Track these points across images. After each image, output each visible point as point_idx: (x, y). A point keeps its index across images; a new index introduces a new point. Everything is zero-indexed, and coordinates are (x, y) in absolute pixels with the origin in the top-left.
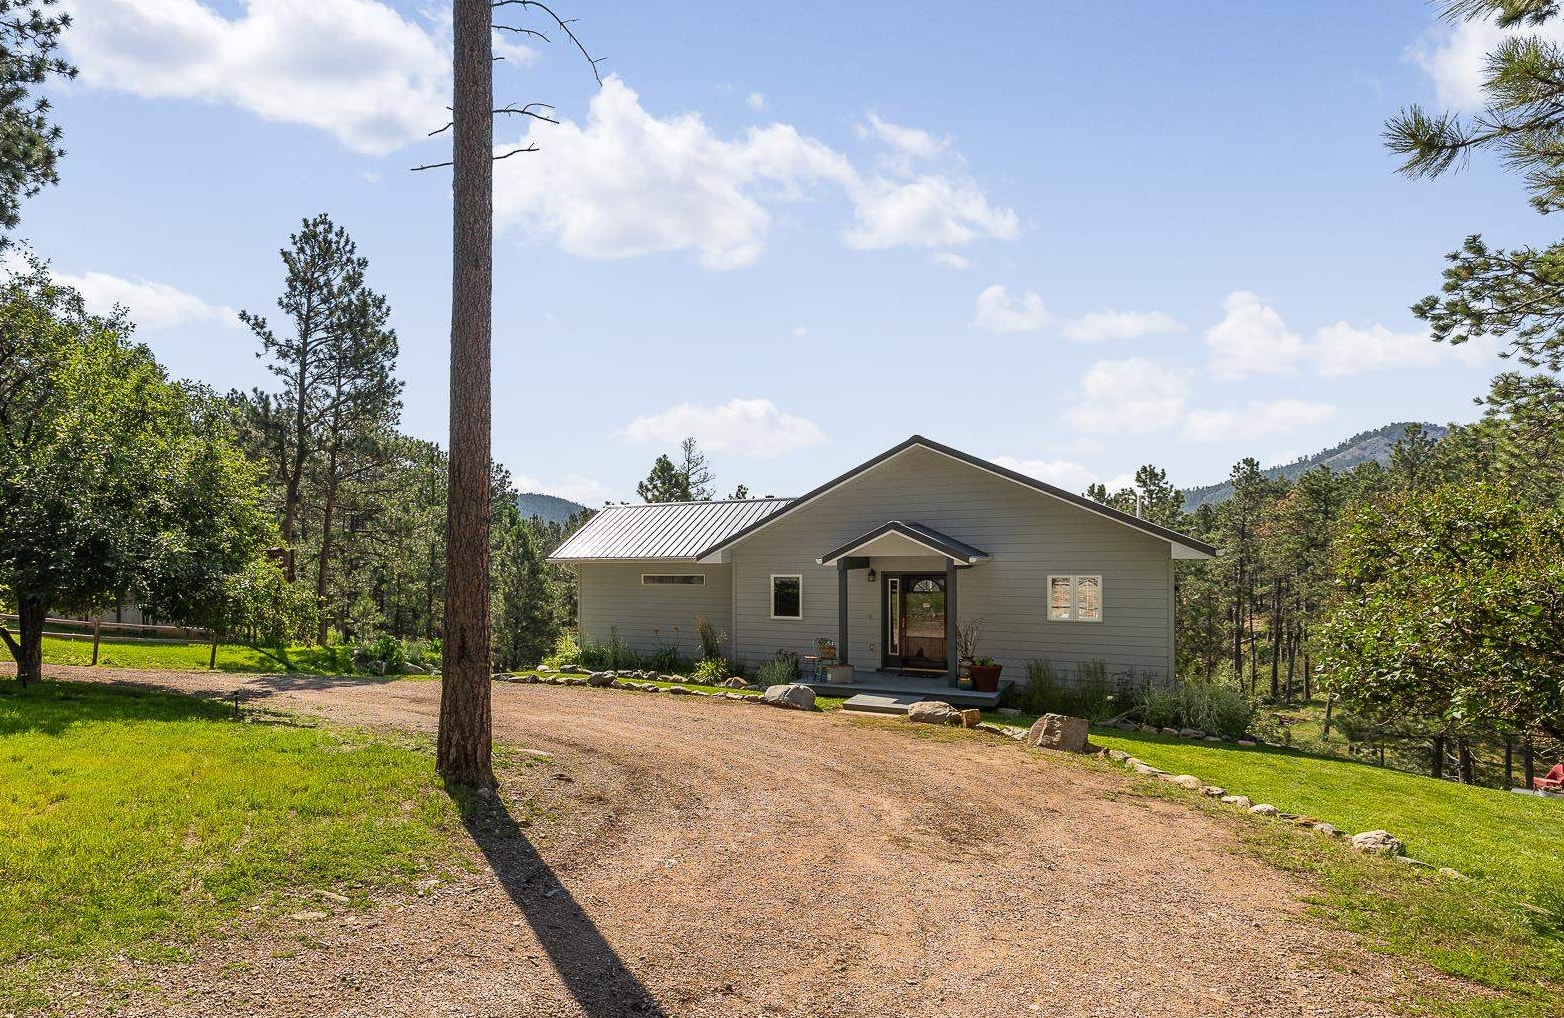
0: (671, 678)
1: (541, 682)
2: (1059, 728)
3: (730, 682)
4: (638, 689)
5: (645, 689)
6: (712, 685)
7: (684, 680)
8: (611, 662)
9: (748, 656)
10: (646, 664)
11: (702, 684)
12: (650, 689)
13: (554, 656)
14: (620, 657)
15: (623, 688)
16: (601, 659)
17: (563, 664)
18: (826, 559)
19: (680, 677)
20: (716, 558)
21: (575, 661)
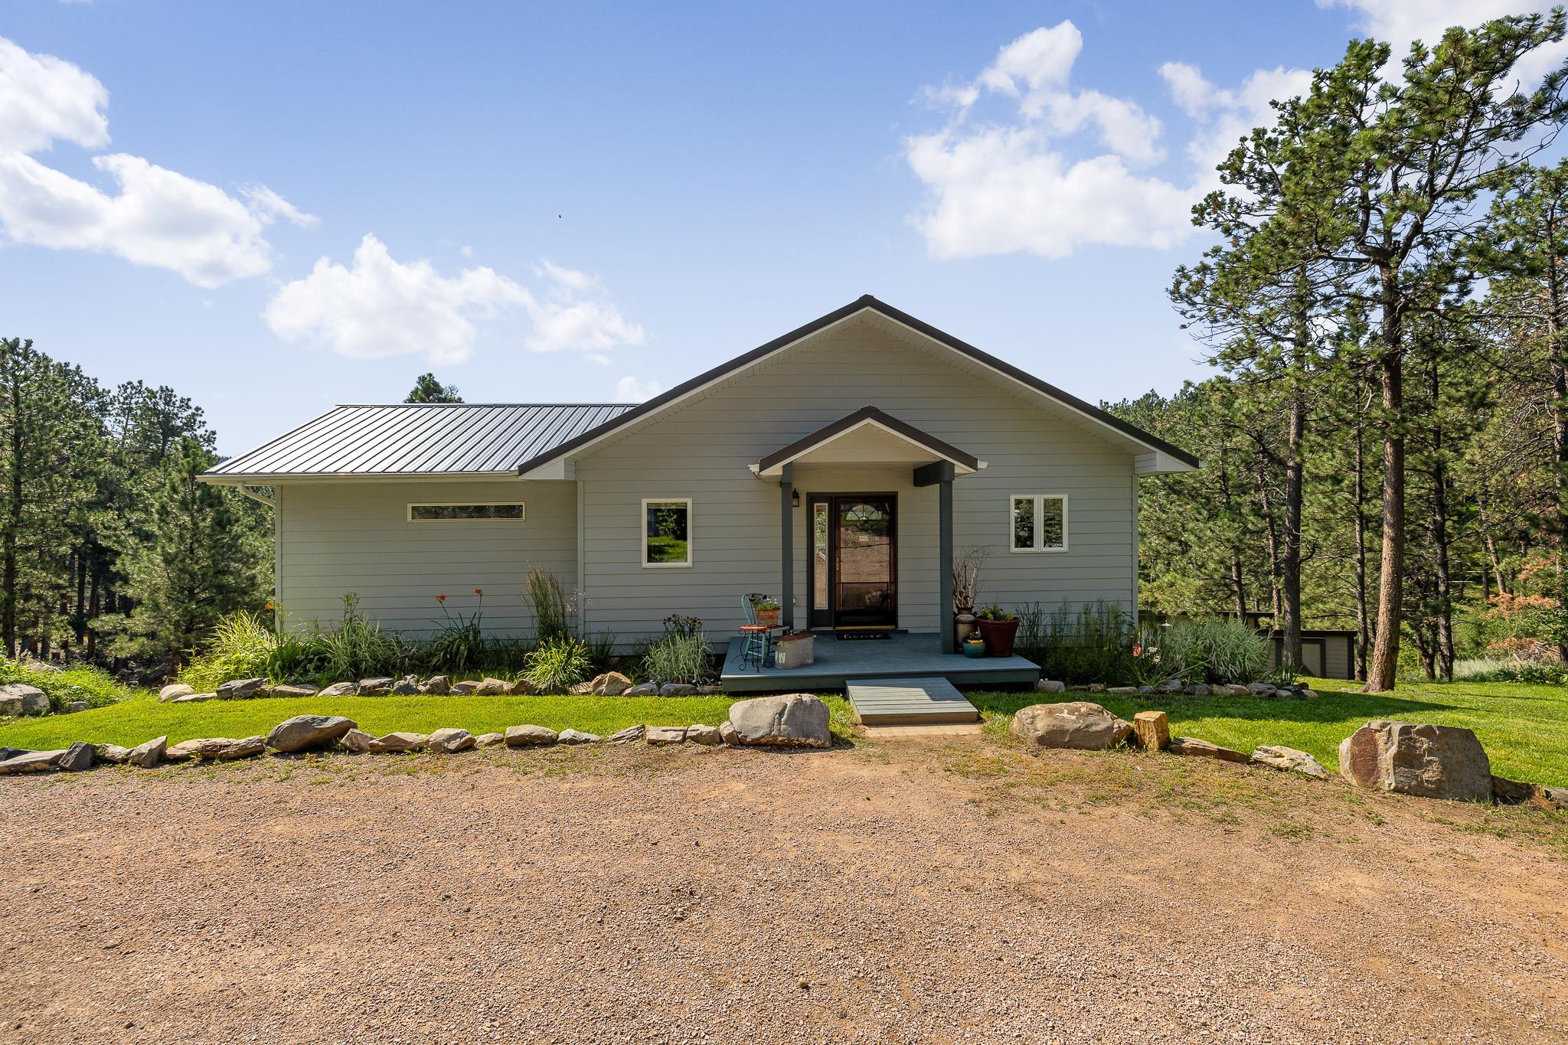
0: (480, 686)
1: (112, 762)
2: (1430, 752)
3: (600, 683)
4: (418, 749)
5: (439, 748)
6: (566, 693)
7: (507, 686)
8: (343, 661)
9: (614, 627)
10: (421, 660)
11: (546, 692)
12: (452, 745)
13: (209, 661)
14: (364, 652)
15: (376, 750)
16: (322, 660)
17: (229, 677)
18: (765, 464)
19: (497, 682)
20: (555, 471)
21: (259, 669)
